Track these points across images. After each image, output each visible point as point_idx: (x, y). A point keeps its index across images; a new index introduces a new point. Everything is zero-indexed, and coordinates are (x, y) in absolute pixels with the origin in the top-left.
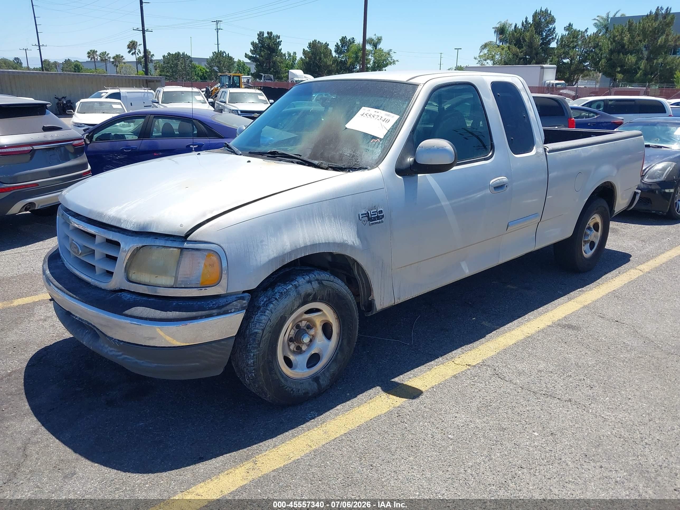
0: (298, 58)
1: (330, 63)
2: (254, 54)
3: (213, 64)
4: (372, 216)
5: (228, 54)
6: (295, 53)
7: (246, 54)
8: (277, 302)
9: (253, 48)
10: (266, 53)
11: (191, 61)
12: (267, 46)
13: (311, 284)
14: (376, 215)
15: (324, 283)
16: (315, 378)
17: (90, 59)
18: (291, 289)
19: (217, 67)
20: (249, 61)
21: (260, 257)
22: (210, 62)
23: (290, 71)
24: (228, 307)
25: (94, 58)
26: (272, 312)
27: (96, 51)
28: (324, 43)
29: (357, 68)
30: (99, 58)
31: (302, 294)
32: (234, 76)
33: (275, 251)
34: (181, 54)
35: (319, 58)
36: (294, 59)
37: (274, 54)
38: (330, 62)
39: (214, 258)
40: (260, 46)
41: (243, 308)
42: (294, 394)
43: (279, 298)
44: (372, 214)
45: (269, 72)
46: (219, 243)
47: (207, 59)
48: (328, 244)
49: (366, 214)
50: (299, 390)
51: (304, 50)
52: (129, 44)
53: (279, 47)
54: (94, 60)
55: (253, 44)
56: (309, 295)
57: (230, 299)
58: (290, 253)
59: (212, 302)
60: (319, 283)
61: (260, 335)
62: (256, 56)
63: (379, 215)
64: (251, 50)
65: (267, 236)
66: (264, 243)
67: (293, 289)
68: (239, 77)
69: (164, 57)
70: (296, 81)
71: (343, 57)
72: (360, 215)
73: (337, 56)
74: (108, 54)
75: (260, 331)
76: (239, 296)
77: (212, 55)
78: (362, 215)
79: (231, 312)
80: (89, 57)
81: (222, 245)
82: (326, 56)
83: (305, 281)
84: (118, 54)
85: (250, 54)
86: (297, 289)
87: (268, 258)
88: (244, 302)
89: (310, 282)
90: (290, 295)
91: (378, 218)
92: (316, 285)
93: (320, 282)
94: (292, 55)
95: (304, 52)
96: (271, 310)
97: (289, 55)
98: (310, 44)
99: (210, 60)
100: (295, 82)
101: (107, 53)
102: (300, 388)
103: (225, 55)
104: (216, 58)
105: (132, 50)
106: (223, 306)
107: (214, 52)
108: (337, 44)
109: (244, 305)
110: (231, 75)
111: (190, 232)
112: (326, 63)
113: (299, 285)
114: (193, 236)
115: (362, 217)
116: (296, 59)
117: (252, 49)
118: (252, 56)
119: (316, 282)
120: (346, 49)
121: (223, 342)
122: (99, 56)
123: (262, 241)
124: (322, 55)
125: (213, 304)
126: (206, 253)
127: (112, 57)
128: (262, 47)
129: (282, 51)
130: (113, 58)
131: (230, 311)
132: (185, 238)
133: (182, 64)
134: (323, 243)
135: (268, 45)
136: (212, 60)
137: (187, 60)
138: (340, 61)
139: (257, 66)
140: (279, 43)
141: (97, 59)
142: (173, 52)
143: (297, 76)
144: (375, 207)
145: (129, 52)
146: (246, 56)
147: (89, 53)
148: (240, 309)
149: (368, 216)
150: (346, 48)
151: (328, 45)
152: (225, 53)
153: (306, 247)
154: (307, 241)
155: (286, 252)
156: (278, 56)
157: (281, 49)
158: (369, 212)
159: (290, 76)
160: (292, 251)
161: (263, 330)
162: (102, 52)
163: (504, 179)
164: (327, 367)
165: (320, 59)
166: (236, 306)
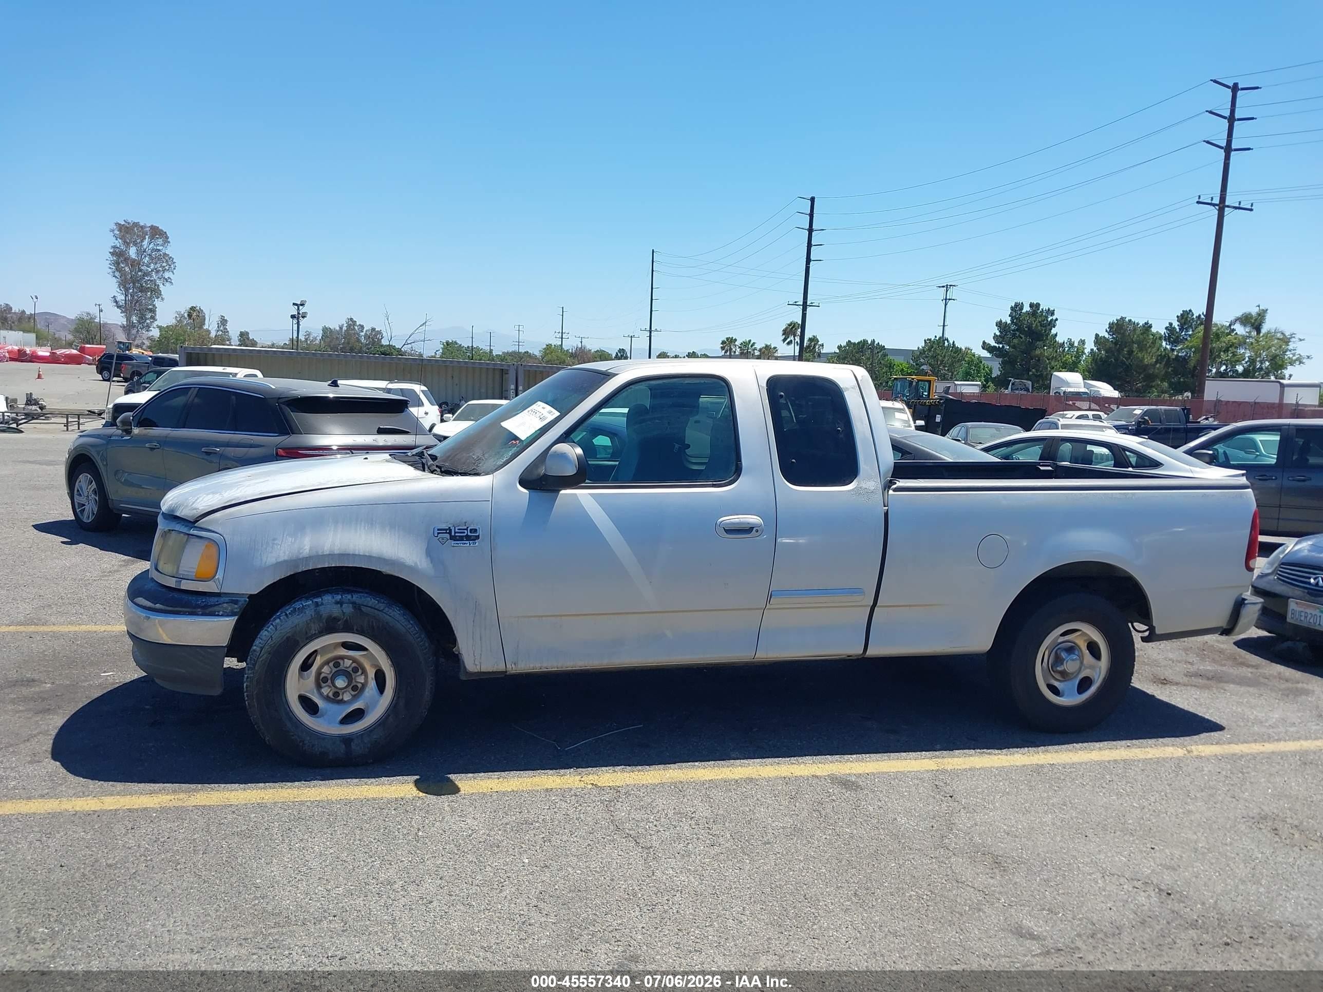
0: (1087, 351)
1: (1148, 360)
2: (1001, 343)
3: (922, 360)
4: (456, 534)
5: (954, 342)
6: (1083, 342)
7: (984, 343)
8: (286, 618)
9: (1000, 331)
10: (1022, 342)
11: (885, 355)
12: (1026, 329)
13: (341, 606)
14: (465, 534)
15: (364, 609)
16: (347, 740)
17: (724, 351)
18: (308, 606)
19: (930, 365)
20: (988, 355)
21: (267, 558)
22: (917, 356)
23: (1056, 373)
24: (216, 608)
25: (731, 349)
26: (276, 629)
27: (736, 340)
28: (1141, 323)
29: (1211, 371)
30: (738, 350)
31: (323, 616)
32: (919, 381)
33: (287, 553)
34: (869, 342)
35: (1128, 351)
36: (1080, 352)
37: (1039, 343)
38: (1152, 358)
39: (214, 550)
40: (1013, 328)
41: (232, 614)
42: (304, 748)
43: (289, 613)
44: (457, 531)
45: (1025, 376)
46: (222, 533)
47: (913, 351)
48: (369, 558)
49: (446, 530)
50: (313, 746)
51: (1097, 335)
52: (786, 328)
53: (1051, 329)
54: (730, 353)
55: (999, 324)
56: (336, 619)
57: (222, 599)
58: (307, 559)
59: (202, 599)
60: (354, 608)
61: (258, 654)
62: (1003, 347)
63: (469, 534)
64: (995, 337)
65: (283, 535)
66: (276, 542)
67: (312, 607)
68: (929, 382)
69: (839, 347)
70: (1064, 392)
71: (1181, 349)
72: (436, 529)
73: (1168, 347)
74: (754, 343)
75: (258, 649)
76: (233, 598)
77: (923, 345)
78: (438, 530)
79: (218, 615)
80: (723, 348)
81: (224, 536)
82: (1142, 348)
83: (333, 601)
84: (769, 344)
85: (993, 343)
86: (318, 608)
87: (276, 560)
88: (236, 606)
89: (340, 603)
90: (305, 613)
91: (468, 538)
92: (348, 609)
93: (357, 607)
94: (1076, 344)
95: (1098, 340)
96: (276, 626)
97: (1071, 345)
98: (1111, 326)
99: (919, 353)
100: (1062, 394)
101: (752, 342)
102: (316, 743)
103: (946, 344)
104: (929, 350)
105: (788, 337)
106: (211, 606)
107: (928, 339)
108: (1171, 324)
109: (236, 610)
110: (913, 379)
111: (200, 518)
112: (1142, 360)
113: (322, 604)
114: (202, 523)
115: (438, 533)
116: (1083, 353)
117: (998, 333)
118: (995, 347)
119: (351, 605)
120: (1190, 335)
121: (209, 650)
122: (739, 347)
123: (274, 540)
124: (1136, 346)
125: (202, 602)
126: (206, 543)
127: (758, 348)
128: (1017, 330)
129: (1057, 339)
130: (760, 350)
131: (217, 613)
132: (192, 523)
133: (868, 359)
134: (359, 555)
135: (1029, 327)
136: (922, 352)
137: (878, 353)
138: (1174, 357)
139: (1004, 364)
140: (1052, 324)
141: (735, 352)
142: (856, 340)
143: (1068, 384)
144: (465, 523)
145: (784, 340)
146: (985, 346)
147: (723, 343)
148: (230, 614)
149: (450, 533)
150: (1190, 333)
151: (1151, 326)
152: (948, 341)
153: (331, 556)
154: (336, 548)
155: (301, 556)
156: (1049, 347)
157: (1056, 335)
158: (453, 529)
159: (1053, 384)
160: (310, 557)
161: (262, 648)
162: (744, 340)
163: (753, 519)
164: (369, 730)
165: (1131, 352)
166: (226, 609)
